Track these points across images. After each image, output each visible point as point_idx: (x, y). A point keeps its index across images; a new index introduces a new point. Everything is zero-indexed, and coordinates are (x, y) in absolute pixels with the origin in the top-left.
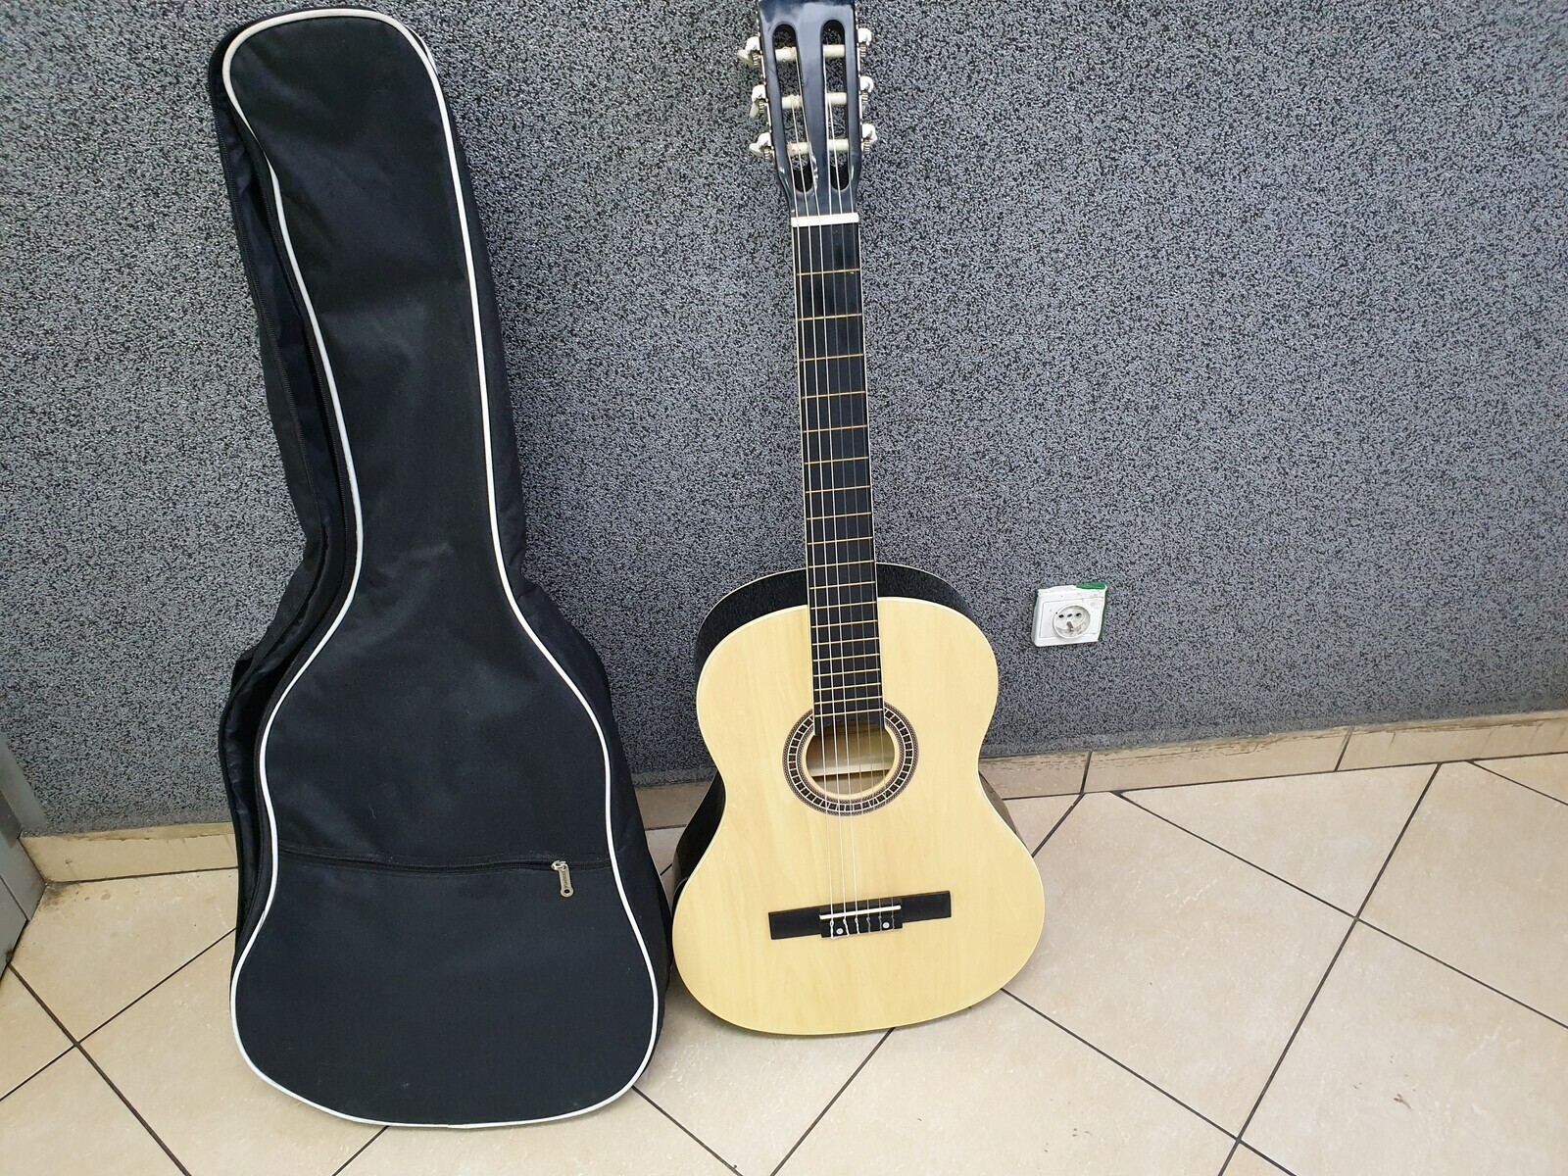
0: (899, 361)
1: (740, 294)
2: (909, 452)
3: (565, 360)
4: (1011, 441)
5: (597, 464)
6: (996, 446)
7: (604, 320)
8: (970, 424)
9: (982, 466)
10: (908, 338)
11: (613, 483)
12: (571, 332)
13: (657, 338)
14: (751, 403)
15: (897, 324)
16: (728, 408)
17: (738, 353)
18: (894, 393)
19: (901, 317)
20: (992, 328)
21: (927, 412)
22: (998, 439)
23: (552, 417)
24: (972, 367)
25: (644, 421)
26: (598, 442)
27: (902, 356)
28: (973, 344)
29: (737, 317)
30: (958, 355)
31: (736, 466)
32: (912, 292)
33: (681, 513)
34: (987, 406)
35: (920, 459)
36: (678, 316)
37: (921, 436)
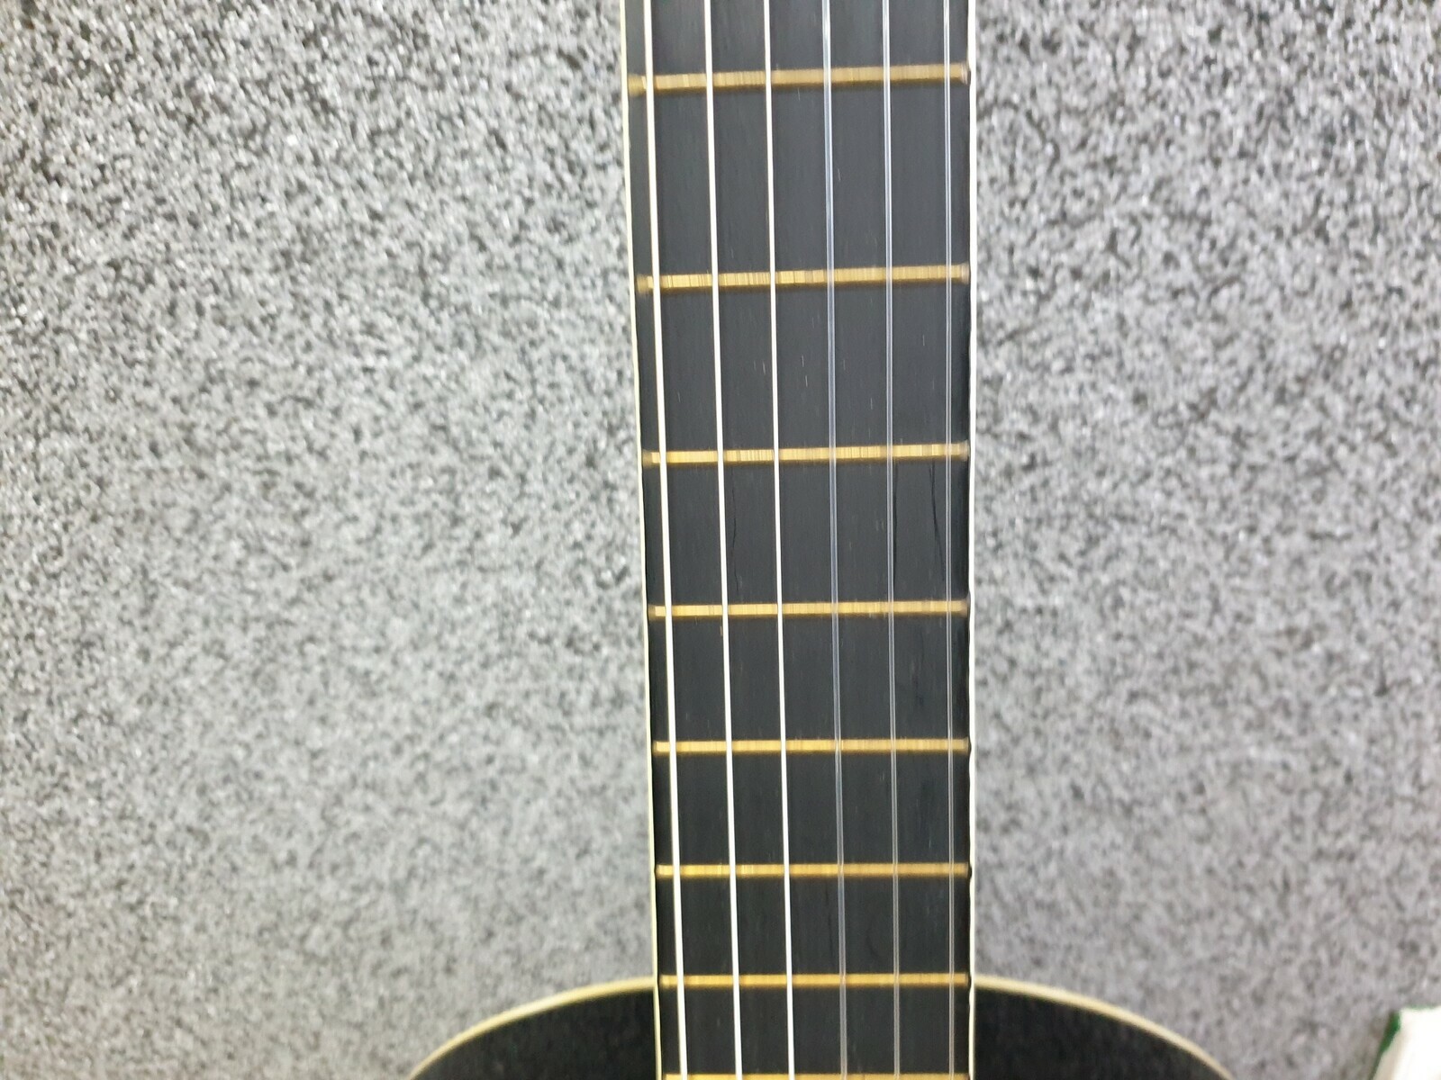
0: (1079, 322)
1: (560, 53)
2: (1086, 615)
3: (41, 263)
4: (1395, 605)
5: (187, 586)
6: (1349, 617)
7: (136, 130)
8: (1281, 544)
9: (1297, 679)
10: (1112, 245)
11: (236, 642)
12: (42, 166)
13: (303, 200)
14: (611, 431)
15: (1078, 194)
16: (542, 442)
17: (560, 265)
18: (1054, 427)
19: (1093, 166)
20: (1397, 228)
21: (1152, 497)
22: (1356, 595)
23: (38, 439)
24: (1309, 361)
25: (297, 466)
26: (179, 521)
27: (1087, 306)
28: (1325, 281)
29: (553, 140)
30: (1269, 316)
31: (576, 616)
32: (1138, 76)
33: (430, 736)
34: (1340, 493)
35: (1118, 637)
36: (363, 129)
37: (1125, 568)
